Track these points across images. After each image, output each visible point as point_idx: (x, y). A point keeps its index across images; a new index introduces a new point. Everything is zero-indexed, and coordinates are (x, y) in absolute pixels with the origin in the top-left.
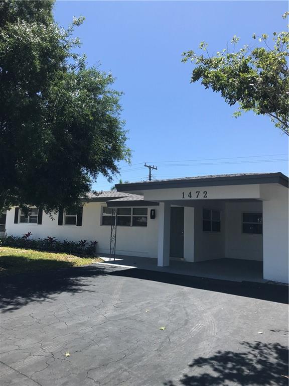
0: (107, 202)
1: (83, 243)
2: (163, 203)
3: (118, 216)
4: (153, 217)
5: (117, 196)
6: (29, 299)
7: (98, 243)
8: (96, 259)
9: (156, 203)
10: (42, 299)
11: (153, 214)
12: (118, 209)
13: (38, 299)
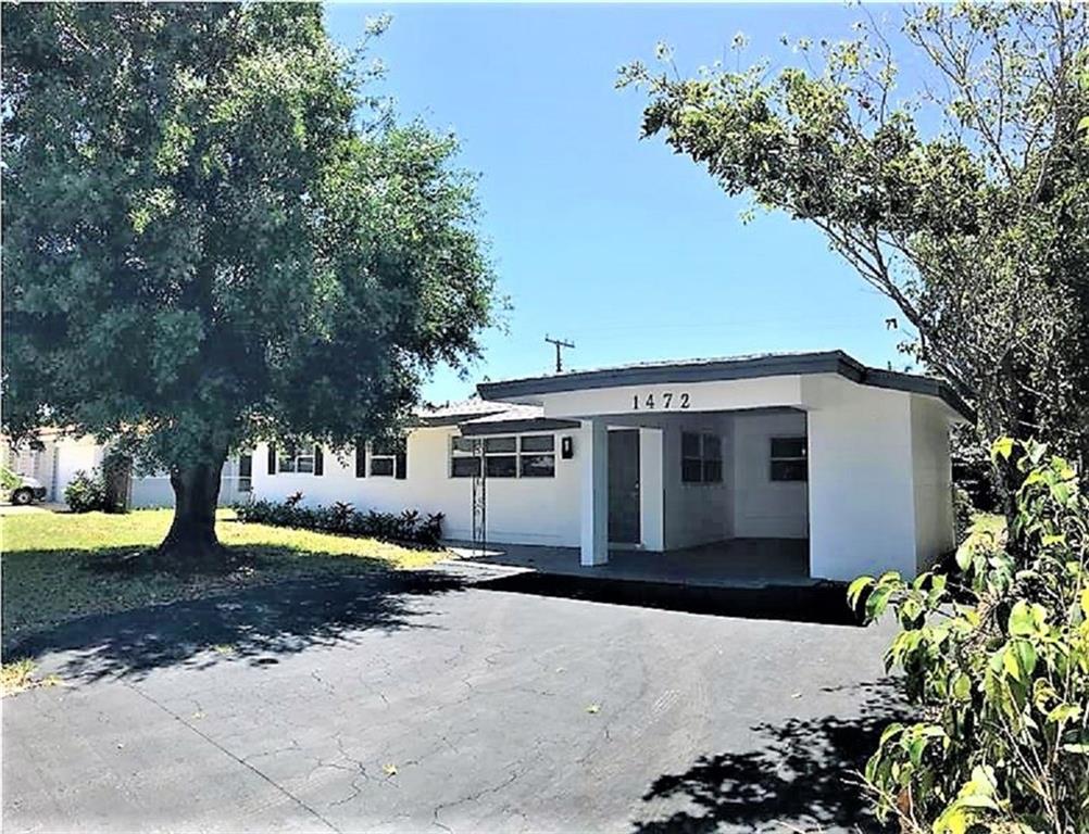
0: (459, 426)
1: (411, 518)
2: (590, 423)
3: (487, 455)
4: (567, 454)
5: (482, 411)
6: (307, 639)
7: (447, 518)
8: (443, 553)
9: (574, 424)
10: (332, 640)
11: (567, 448)
12: (487, 441)
13: (323, 640)
